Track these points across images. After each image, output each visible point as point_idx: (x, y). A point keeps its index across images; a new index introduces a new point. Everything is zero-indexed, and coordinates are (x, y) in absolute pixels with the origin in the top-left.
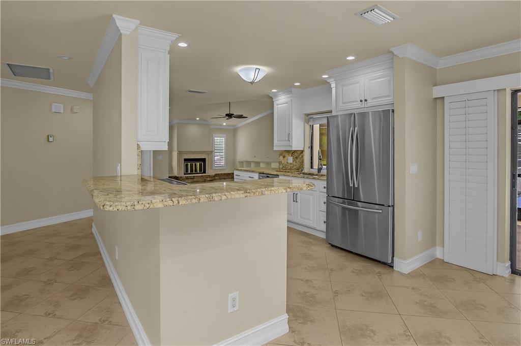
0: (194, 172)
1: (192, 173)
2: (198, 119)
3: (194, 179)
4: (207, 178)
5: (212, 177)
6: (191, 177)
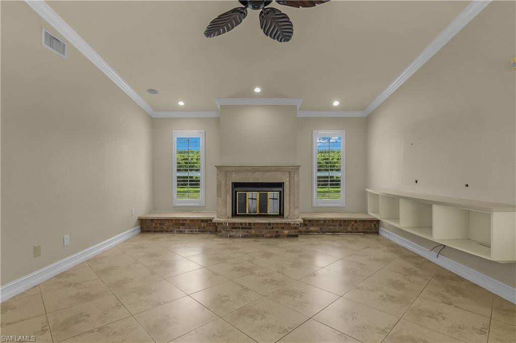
0: (258, 213)
1: (253, 214)
2: (258, 90)
3: (251, 229)
4: (283, 228)
5: (295, 228)
6: (244, 226)
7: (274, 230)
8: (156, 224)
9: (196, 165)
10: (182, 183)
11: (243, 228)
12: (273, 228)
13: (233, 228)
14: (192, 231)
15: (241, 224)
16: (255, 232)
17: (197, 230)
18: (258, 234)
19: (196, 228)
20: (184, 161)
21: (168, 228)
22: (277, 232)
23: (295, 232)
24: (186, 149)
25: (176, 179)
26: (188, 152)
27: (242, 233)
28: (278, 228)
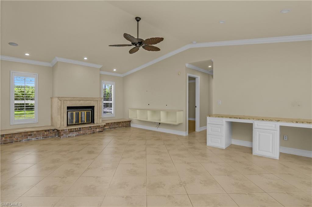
0: (80, 122)
1: (77, 123)
2: (86, 58)
3: (80, 131)
4: (96, 128)
5: (102, 128)
6: (77, 130)
7: (92, 130)
8: (6, 138)
9: (31, 96)
10: (19, 108)
11: (76, 131)
12: (91, 129)
13: (70, 132)
14: (37, 138)
15: (75, 129)
16: (83, 132)
17: (42, 137)
18: (84, 133)
19: (41, 136)
20: (21, 93)
21: (17, 139)
22: (93, 131)
23: (102, 130)
24: (23, 85)
25: (14, 106)
26: (24, 87)
27: (76, 134)
28: (94, 128)
